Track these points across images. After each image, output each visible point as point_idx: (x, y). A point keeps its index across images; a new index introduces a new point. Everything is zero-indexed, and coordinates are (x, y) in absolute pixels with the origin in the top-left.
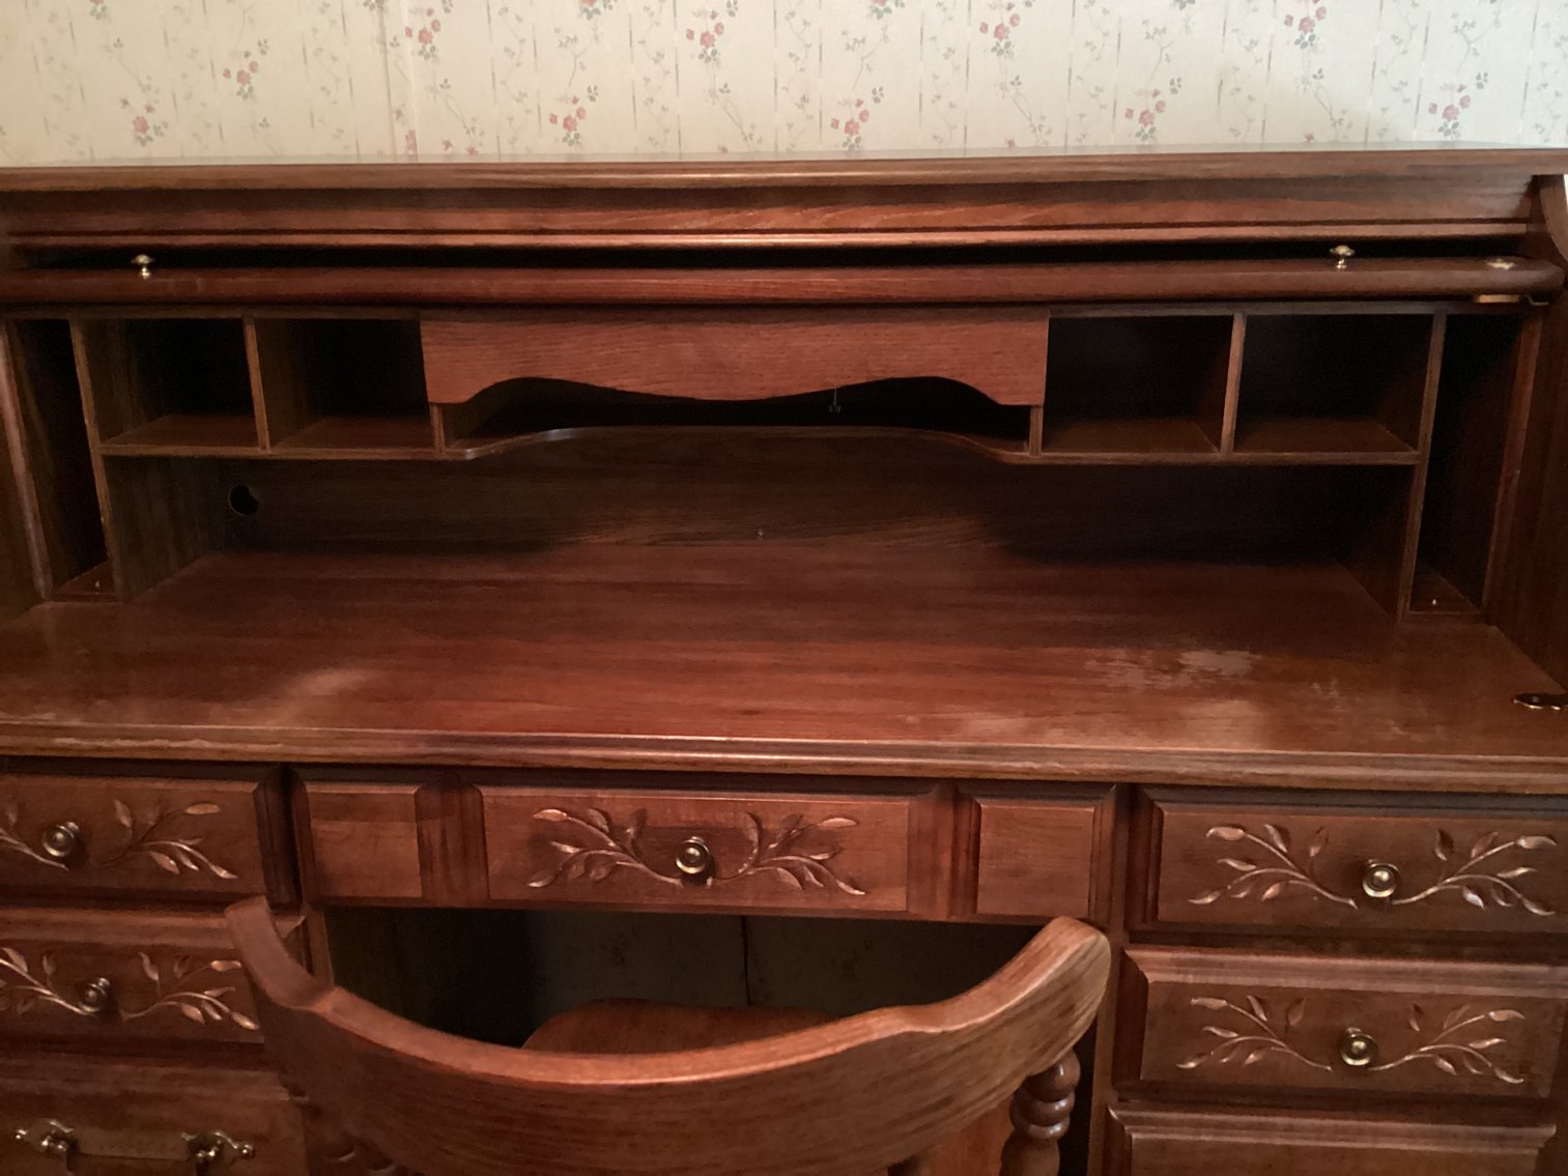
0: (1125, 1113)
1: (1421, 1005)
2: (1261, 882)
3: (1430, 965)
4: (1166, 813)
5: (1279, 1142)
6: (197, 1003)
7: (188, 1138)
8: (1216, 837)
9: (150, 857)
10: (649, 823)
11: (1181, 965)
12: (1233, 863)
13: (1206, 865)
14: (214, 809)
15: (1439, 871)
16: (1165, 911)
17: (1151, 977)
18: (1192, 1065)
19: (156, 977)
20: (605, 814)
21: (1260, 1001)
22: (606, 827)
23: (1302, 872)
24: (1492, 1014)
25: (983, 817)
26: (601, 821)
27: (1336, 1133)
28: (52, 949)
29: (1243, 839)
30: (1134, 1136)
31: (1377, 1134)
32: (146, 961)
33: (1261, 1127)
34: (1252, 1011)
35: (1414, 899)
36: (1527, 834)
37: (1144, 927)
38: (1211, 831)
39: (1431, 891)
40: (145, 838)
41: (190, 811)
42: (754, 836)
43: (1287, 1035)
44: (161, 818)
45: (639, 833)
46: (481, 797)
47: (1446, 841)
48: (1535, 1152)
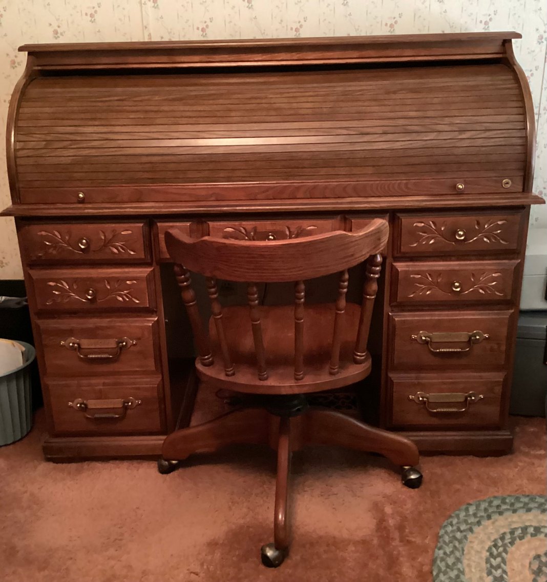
0: (393, 314)
1: (473, 272)
2: (429, 239)
3: (476, 262)
4: (403, 220)
5: (436, 318)
6: (121, 296)
7: (116, 340)
8: (416, 226)
9: (110, 249)
10: (258, 231)
11: (407, 266)
12: (421, 233)
13: (414, 234)
14: (130, 232)
15: (476, 233)
16: (403, 249)
17: (399, 269)
18: (412, 296)
19: (109, 287)
20: (244, 228)
21: (430, 275)
22: (245, 233)
23: (440, 235)
24: (493, 275)
25: (353, 224)
26: (243, 231)
27: (452, 315)
28: (76, 280)
29: (423, 226)
30: (396, 319)
31: (464, 315)
32: (106, 282)
33: (431, 315)
34: (427, 278)
35: (471, 241)
36: (501, 220)
37: (398, 255)
38: (415, 224)
39: (475, 239)
40: (108, 243)
41: (122, 233)
42: (288, 233)
43: (438, 284)
44: (114, 236)
45: (255, 234)
46: (209, 225)
47: (478, 224)
48: (508, 316)
